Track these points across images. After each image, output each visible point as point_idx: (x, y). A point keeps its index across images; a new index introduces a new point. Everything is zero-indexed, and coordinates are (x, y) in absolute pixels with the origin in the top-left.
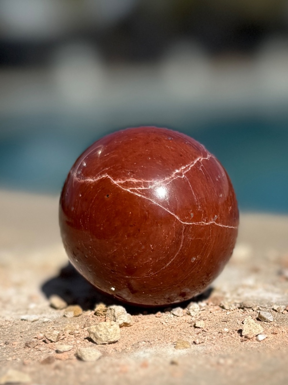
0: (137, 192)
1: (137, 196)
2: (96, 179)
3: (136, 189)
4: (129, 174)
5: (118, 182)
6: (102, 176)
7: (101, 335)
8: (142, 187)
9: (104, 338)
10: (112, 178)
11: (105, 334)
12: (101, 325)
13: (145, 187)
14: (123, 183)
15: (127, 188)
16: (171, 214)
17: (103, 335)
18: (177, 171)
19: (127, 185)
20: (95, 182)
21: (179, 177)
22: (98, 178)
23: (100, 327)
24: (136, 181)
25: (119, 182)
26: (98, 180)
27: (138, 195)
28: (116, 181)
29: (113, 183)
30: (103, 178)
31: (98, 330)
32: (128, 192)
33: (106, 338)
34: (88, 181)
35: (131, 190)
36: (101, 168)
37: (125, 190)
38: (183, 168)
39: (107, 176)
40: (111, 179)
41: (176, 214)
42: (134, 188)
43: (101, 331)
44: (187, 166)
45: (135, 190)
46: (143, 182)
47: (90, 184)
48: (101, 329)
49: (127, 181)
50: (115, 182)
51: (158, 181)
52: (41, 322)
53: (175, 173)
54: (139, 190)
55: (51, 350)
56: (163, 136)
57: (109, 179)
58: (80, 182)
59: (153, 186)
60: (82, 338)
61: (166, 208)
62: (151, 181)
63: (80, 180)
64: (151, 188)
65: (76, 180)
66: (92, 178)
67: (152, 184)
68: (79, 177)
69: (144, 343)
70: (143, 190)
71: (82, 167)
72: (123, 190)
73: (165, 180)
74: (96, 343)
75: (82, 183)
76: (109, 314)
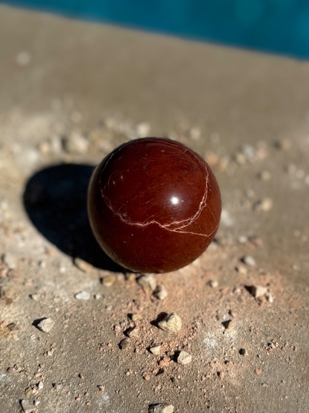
0: (181, 231)
1: (181, 233)
2: (145, 224)
3: (179, 228)
4: (172, 218)
6: (150, 222)
7: (172, 329)
8: (183, 226)
9: (174, 329)
11: (174, 327)
12: (171, 322)
13: (185, 225)
14: (169, 226)
15: (173, 229)
16: (203, 236)
18: (201, 203)
19: (172, 227)
20: (145, 227)
21: (203, 207)
22: (147, 224)
23: (170, 324)
24: (179, 223)
25: (166, 226)
26: (148, 225)
28: (163, 225)
29: (162, 227)
30: (152, 223)
32: (175, 232)
34: (138, 225)
35: (176, 230)
36: (148, 215)
37: (172, 231)
38: (203, 198)
39: (155, 221)
40: (159, 224)
42: (178, 228)
43: (171, 326)
44: (205, 194)
46: (183, 222)
47: (141, 228)
49: (172, 224)
50: (163, 227)
51: (193, 218)
52: (92, 297)
53: (200, 206)
54: (182, 228)
55: (143, 349)
56: (180, 171)
57: (157, 224)
58: (129, 225)
59: (190, 222)
60: (149, 324)
61: (200, 234)
62: (188, 220)
63: (128, 222)
64: (189, 225)
65: (122, 221)
66: (141, 223)
67: (189, 221)
68: (126, 220)
69: (198, 323)
70: (184, 227)
71: (125, 210)
72: (170, 231)
73: (196, 215)
74: (166, 331)
75: (131, 225)
76: (143, 284)
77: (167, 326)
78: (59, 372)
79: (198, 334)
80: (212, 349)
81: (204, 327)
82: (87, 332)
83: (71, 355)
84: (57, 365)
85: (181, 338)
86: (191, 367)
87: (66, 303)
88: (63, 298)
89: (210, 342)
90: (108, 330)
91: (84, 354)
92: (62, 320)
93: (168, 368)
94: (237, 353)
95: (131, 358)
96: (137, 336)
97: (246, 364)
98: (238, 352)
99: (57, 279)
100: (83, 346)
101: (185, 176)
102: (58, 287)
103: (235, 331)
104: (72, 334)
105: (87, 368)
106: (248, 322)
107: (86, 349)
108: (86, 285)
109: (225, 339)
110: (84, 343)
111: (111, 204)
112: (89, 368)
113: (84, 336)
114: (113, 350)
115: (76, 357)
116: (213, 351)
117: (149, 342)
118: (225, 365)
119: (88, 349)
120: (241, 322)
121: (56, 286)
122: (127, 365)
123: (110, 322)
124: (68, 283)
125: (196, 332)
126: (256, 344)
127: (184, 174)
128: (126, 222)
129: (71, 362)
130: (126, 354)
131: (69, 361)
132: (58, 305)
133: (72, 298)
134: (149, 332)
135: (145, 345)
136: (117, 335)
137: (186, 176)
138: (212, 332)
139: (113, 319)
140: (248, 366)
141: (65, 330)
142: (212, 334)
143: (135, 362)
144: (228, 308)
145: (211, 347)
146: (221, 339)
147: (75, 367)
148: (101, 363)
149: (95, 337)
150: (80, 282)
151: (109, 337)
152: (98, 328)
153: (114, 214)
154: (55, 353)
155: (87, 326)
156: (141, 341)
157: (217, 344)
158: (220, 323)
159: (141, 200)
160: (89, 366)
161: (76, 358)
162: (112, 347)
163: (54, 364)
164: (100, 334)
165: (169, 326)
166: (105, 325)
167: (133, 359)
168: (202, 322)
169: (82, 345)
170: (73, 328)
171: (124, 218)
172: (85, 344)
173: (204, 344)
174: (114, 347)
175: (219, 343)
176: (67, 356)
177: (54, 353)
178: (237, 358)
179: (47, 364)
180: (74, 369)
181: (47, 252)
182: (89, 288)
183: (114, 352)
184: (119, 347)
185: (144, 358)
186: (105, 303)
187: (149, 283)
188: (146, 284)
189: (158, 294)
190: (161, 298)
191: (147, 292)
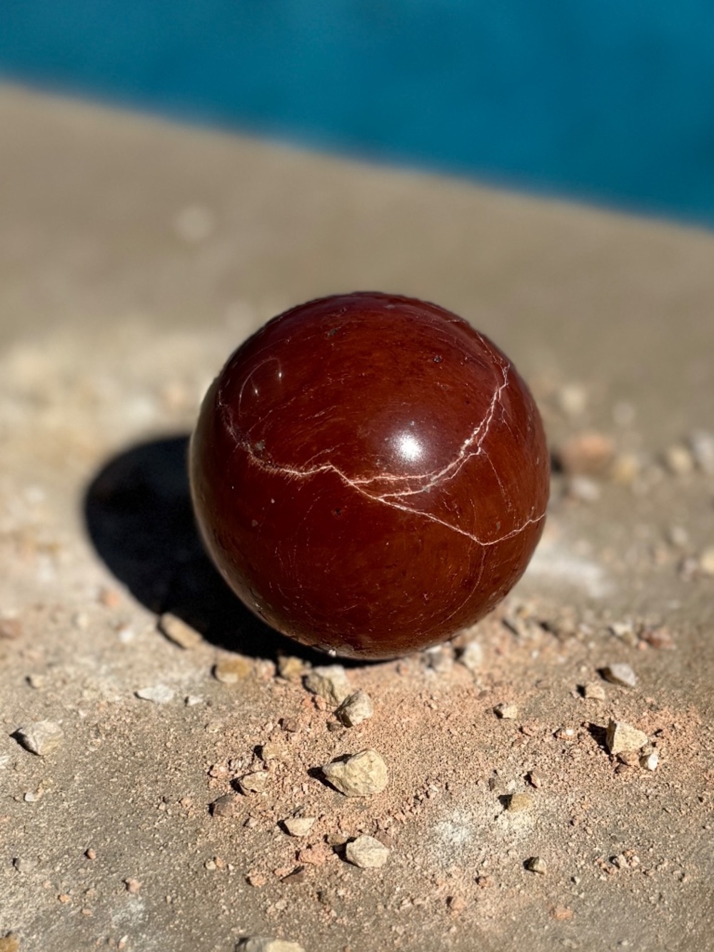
0: (399, 503)
1: (399, 509)
2: (306, 471)
3: (395, 495)
4: (377, 464)
5: (356, 482)
6: (319, 467)
7: (356, 784)
8: (407, 491)
9: (361, 787)
10: (343, 472)
11: (363, 782)
12: (353, 765)
13: (413, 489)
14: (368, 484)
15: (378, 496)
16: (464, 535)
17: (359, 784)
18: (467, 442)
19: (377, 487)
20: (305, 479)
21: (472, 454)
22: (312, 471)
23: (353, 768)
24: (394, 479)
25: (360, 482)
26: (312, 475)
27: (402, 508)
28: (353, 479)
29: (347, 483)
30: (322, 471)
31: (349, 774)
32: (380, 503)
33: (367, 789)
34: (287, 473)
35: (386, 499)
36: (314, 449)
37: (375, 498)
38: (476, 432)
39: (331, 466)
40: (341, 474)
41: (472, 533)
42: (392, 493)
43: (356, 776)
44: (482, 423)
45: (394, 497)
46: (409, 479)
47: (295, 482)
48: (355, 773)
49: (375, 480)
50: (351, 483)
51: (437, 474)
52: (180, 701)
53: (463, 448)
54: (402, 497)
55: (268, 823)
56: (422, 352)
57: (336, 473)
58: (268, 472)
59: (428, 486)
60: (305, 773)
61: (455, 526)
62: (424, 476)
63: (264, 466)
64: (424, 491)
65: (252, 461)
66: (297, 468)
67: (425, 482)
68: (261, 459)
69: (434, 789)
70: (409, 496)
71: (263, 433)
72: (369, 499)
73: (448, 469)
74: (343, 793)
75: (272, 474)
76: (315, 684)
77: (343, 776)
78: (40, 839)
79: (426, 811)
80: (452, 847)
81: (447, 800)
82: (141, 768)
83: (82, 810)
84: (40, 823)
85: (376, 813)
86: (381, 876)
87: (109, 704)
88: (107, 693)
89: (453, 832)
90: (196, 772)
91: (116, 811)
92: (89, 736)
93: (318, 871)
94: (517, 865)
95: (231, 837)
96: (264, 794)
97: (534, 892)
98: (522, 864)
99: (107, 654)
100: (117, 796)
101: (432, 367)
102: (104, 668)
103: (528, 819)
104: (102, 767)
105: (111, 841)
106: (573, 804)
107: (123, 803)
108: (175, 675)
109: (494, 832)
110: (125, 790)
111: (234, 422)
112: (116, 841)
113: (129, 777)
114: (191, 814)
115: (93, 814)
116: (454, 852)
117: (289, 810)
118: (475, 886)
119: (129, 804)
120: (551, 803)
121: (99, 668)
122: (216, 850)
123: (205, 757)
124: (130, 667)
125: (423, 805)
126: (578, 853)
127: (429, 361)
128: (261, 464)
129: (77, 824)
130: (221, 827)
131: (74, 820)
132: (90, 705)
133: (129, 698)
134: (296, 790)
135: (278, 815)
136: (212, 784)
137: (435, 365)
138: (465, 811)
139: (214, 751)
140: (539, 896)
141: (87, 757)
142: (463, 815)
143: (238, 845)
144: (529, 767)
145: (452, 843)
146: (484, 829)
147: (84, 835)
148: (152, 835)
149: (157, 781)
150: (161, 667)
151: (193, 786)
152: (169, 765)
153: (235, 444)
154: (45, 798)
155: (143, 758)
156: (269, 804)
157: (470, 839)
158: (496, 796)
159: (303, 409)
160: (119, 838)
161: (92, 817)
162: (192, 806)
163: (32, 821)
164: (171, 777)
165: (350, 776)
166: (191, 761)
167: (236, 840)
168: (447, 788)
169: (117, 794)
170: (109, 757)
171: (257, 454)
172: (125, 793)
173: (436, 835)
174: (195, 809)
175: (477, 837)
176: (70, 810)
177: (41, 799)
178: (515, 876)
179: (17, 818)
180: (78, 839)
181: (102, 599)
182: (179, 683)
183: (192, 819)
184: (208, 809)
185: (265, 842)
186: (207, 716)
187: (330, 682)
188: (324, 686)
189: (347, 708)
190: (354, 721)
191: (323, 706)
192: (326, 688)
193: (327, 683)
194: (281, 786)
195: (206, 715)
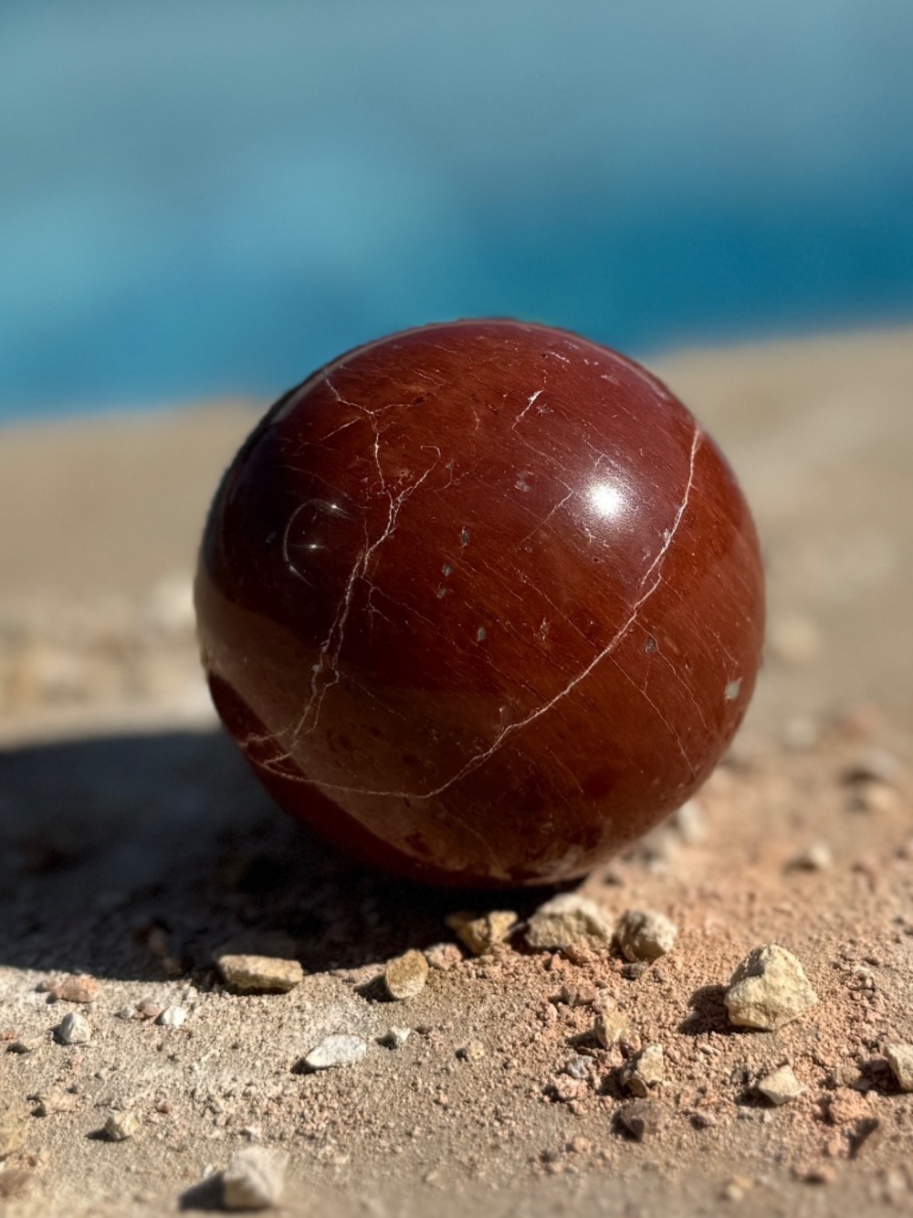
9: (796, 1003)
11: (794, 992)
12: (774, 973)
23: (775, 977)
31: (773, 988)
52: (375, 1048)
55: (724, 1109)
60: (678, 1035)
69: (863, 969)
74: (766, 1030)
76: (549, 934)
77: (765, 996)
79: (891, 995)
81: (892, 973)
82: (447, 1145)
85: (837, 1029)
87: (276, 1100)
90: (531, 1108)
92: (306, 1151)
95: (703, 1150)
96: (666, 1083)
100: (467, 1192)
104: (388, 1174)
107: (490, 1195)
110: (466, 1179)
113: (445, 1162)
114: (608, 1154)
122: (708, 1173)
123: (517, 1088)
125: (879, 991)
130: (670, 1146)
132: (248, 1116)
133: (293, 1080)
134: (701, 1057)
135: (723, 1094)
136: (581, 1109)
139: (518, 1074)
141: (344, 1174)
143: (728, 1152)
149: (494, 1147)
151: (554, 1126)
152: (482, 1121)
155: (430, 1132)
162: (594, 1146)
164: (507, 1131)
166: (504, 1101)
167: (716, 1149)
168: (873, 963)
170: (378, 1157)
172: (473, 1182)
174: (603, 1146)
183: (617, 1161)
184: (621, 1137)
185: (755, 1131)
186: (441, 1045)
187: (579, 915)
188: (568, 928)
189: (644, 931)
190: (666, 944)
191: (589, 954)
192: (574, 928)
193: (573, 922)
194: (672, 1064)
195: (437, 1044)
